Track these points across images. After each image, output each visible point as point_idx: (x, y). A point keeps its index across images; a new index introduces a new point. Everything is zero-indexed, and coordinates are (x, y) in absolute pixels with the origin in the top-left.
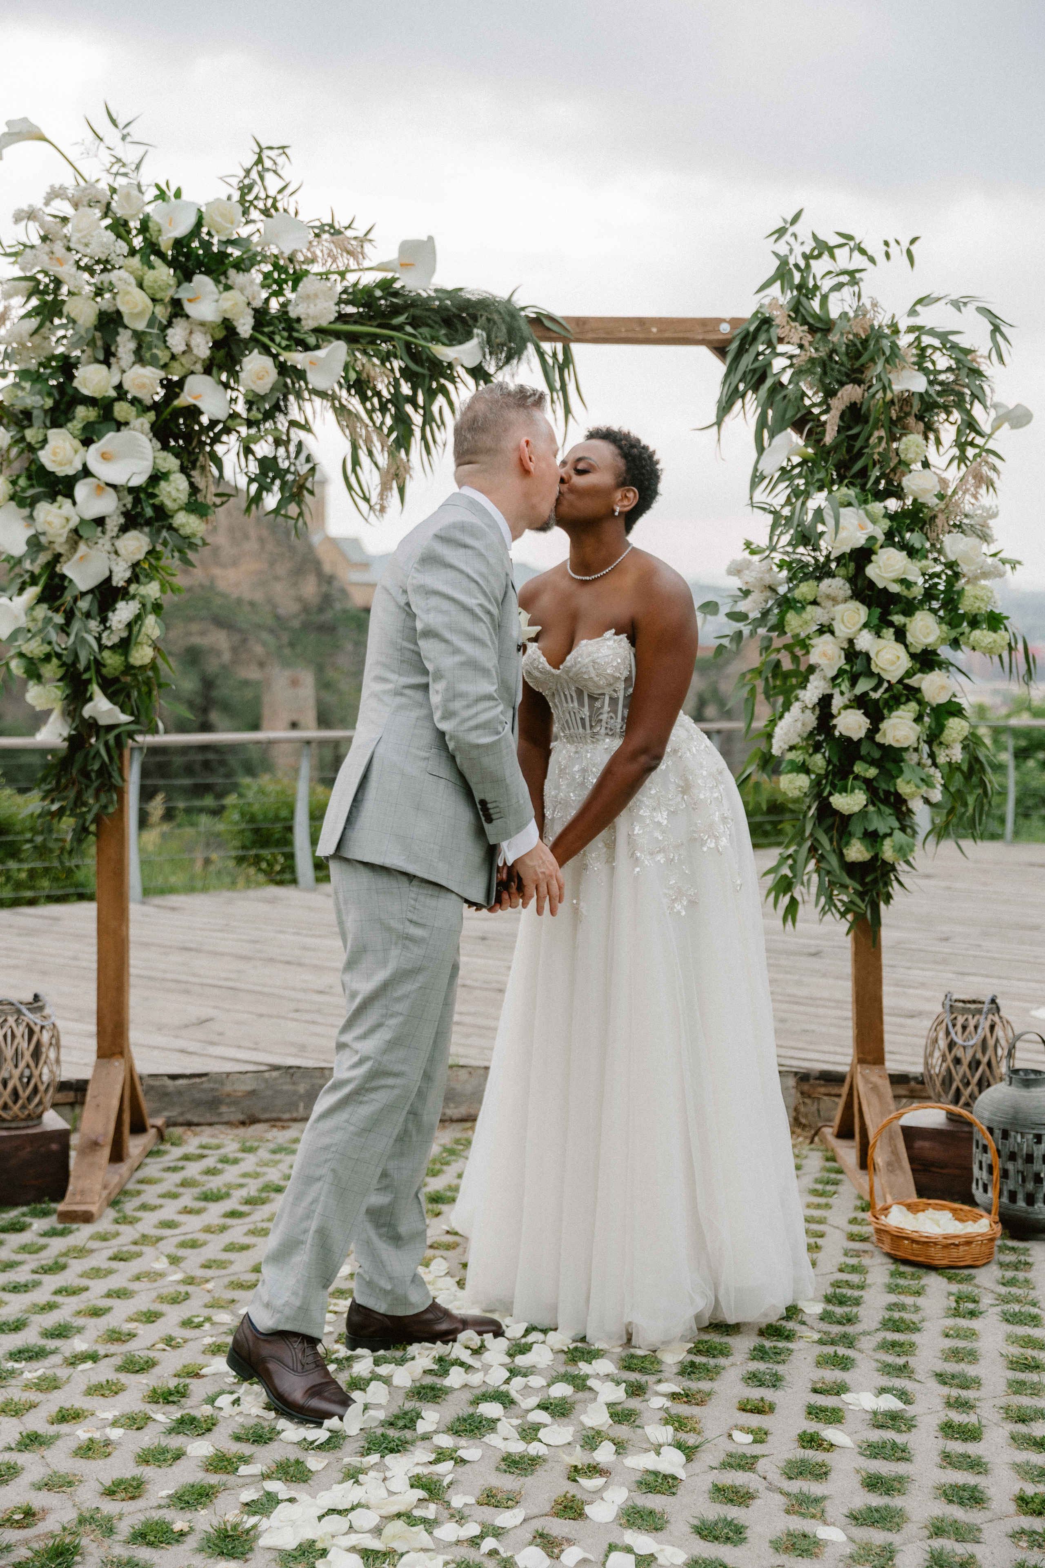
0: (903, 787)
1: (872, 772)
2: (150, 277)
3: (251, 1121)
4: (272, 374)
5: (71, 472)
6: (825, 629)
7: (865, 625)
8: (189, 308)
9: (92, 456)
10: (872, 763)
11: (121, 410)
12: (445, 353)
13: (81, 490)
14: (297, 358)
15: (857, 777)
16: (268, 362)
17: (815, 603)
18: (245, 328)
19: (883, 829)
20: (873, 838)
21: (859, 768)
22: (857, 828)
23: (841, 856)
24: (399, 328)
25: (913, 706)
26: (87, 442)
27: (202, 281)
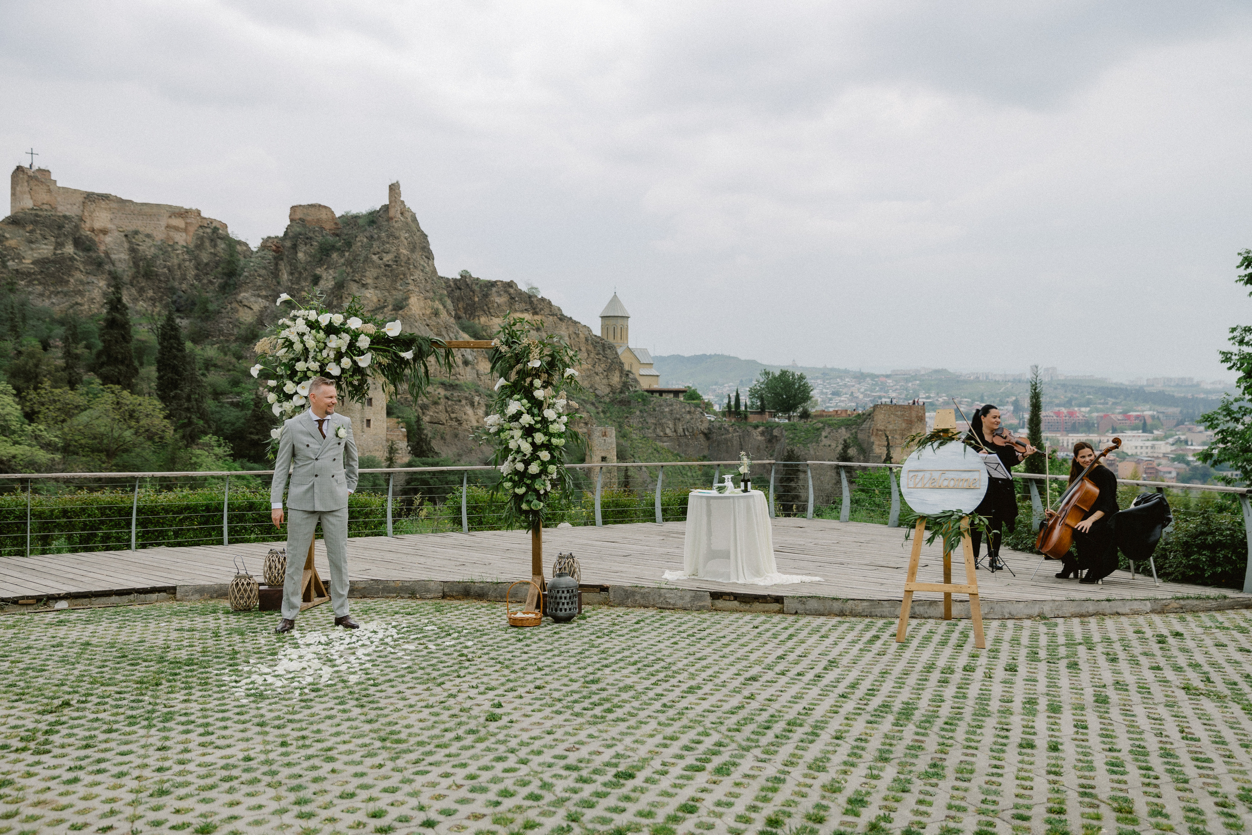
0: (537, 487)
1: (529, 482)
2: (318, 336)
3: (365, 597)
4: (350, 363)
5: (292, 393)
6: (512, 437)
7: (522, 437)
8: (328, 344)
9: (299, 389)
10: (529, 479)
11: (309, 374)
12: (403, 354)
13: (295, 398)
14: (355, 358)
15: (525, 483)
16: (349, 360)
17: (511, 429)
18: (343, 350)
19: (531, 499)
20: (529, 502)
21: (525, 480)
22: (525, 500)
23: (521, 508)
24: (391, 347)
25: (538, 461)
26: (298, 383)
27: (333, 337)
